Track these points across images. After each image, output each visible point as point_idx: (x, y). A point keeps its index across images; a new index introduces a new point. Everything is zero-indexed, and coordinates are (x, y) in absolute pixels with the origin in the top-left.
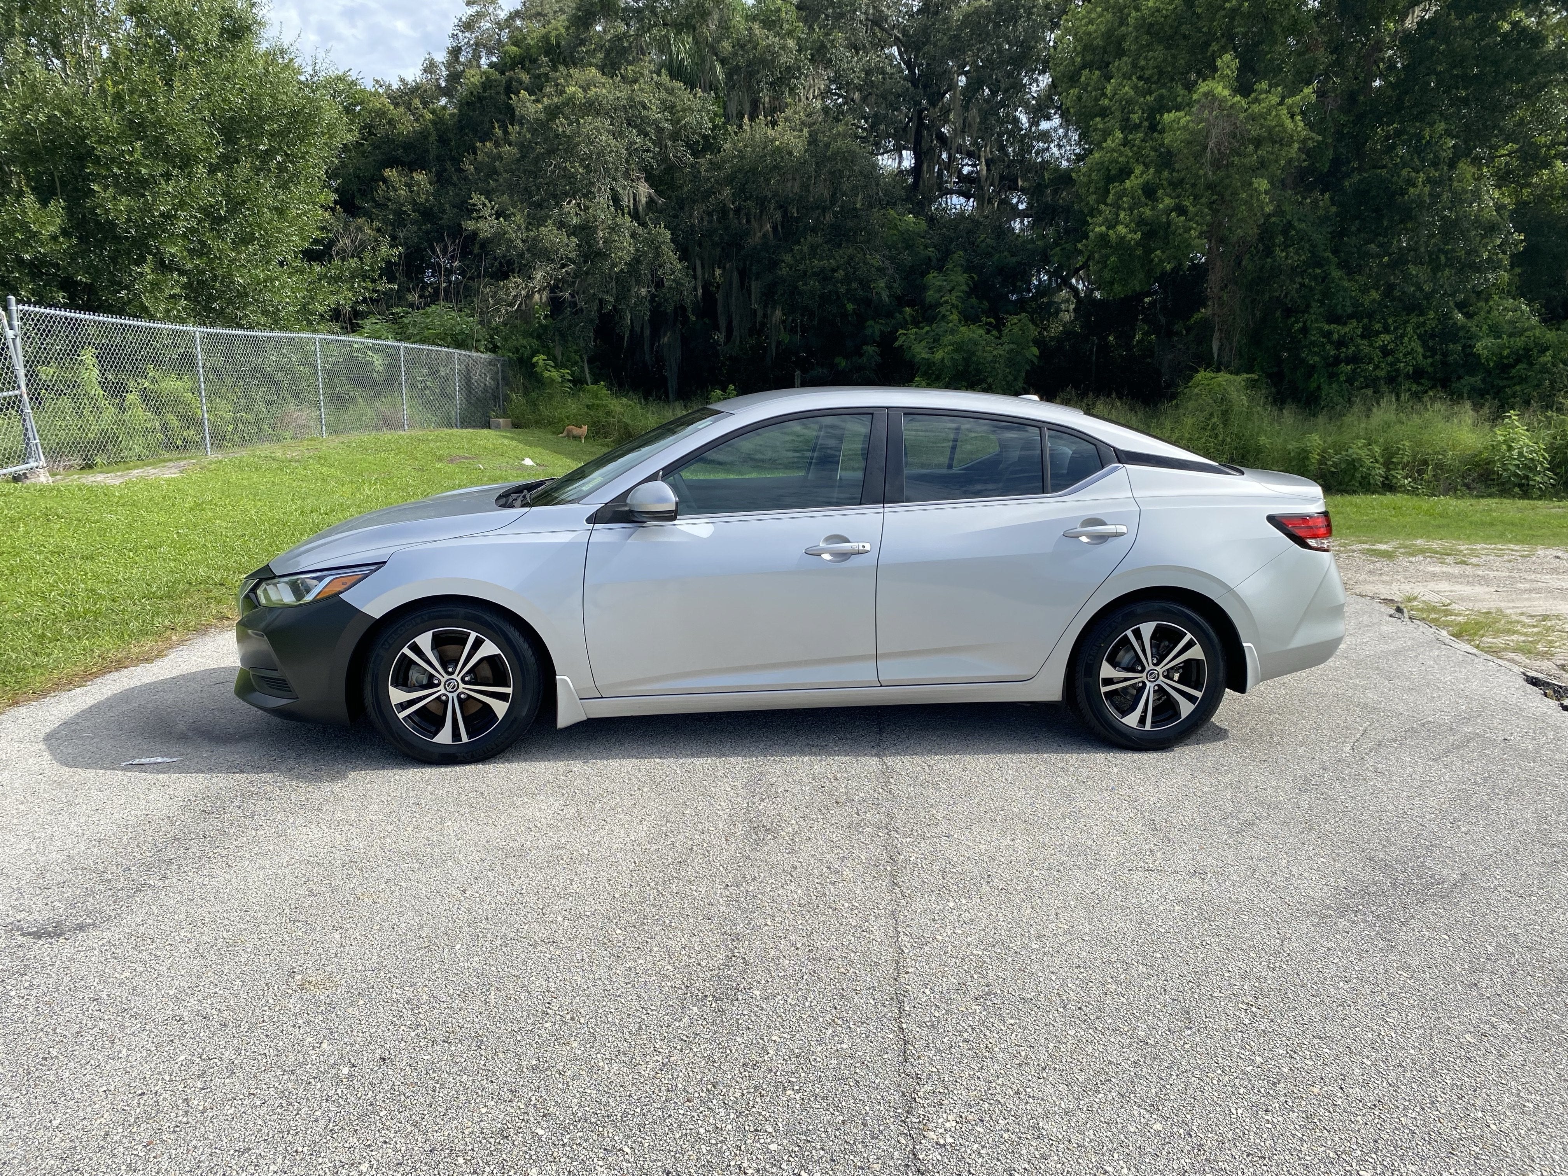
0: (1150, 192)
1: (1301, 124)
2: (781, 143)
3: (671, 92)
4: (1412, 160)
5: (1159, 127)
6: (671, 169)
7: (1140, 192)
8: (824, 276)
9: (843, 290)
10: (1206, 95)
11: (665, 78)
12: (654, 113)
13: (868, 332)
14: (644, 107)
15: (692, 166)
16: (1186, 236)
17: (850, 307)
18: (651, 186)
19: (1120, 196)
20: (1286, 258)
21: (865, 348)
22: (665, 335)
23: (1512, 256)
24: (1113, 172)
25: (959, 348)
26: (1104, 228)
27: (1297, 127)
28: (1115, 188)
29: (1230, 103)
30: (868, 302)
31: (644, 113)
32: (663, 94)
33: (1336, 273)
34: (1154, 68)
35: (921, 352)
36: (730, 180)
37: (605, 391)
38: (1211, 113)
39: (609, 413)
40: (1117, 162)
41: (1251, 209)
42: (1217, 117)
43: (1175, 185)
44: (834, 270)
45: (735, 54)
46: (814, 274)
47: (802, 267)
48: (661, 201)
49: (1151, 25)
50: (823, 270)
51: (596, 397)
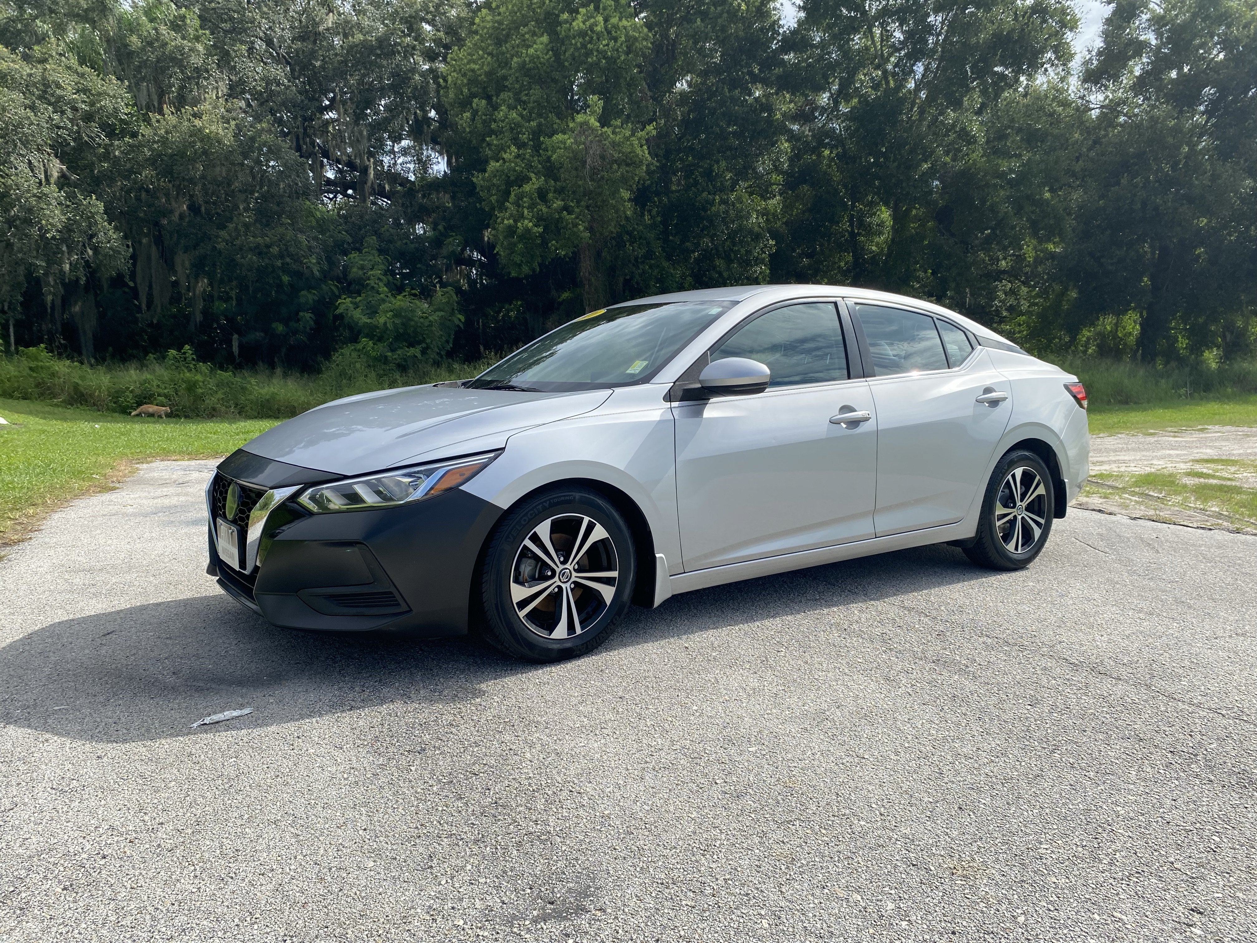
0: (542, 194)
1: (646, 152)
2: (211, 132)
3: (82, 75)
4: (707, 186)
5: (544, 146)
6: (82, 146)
7: (536, 195)
8: (259, 251)
9: (279, 263)
10: (582, 124)
11: (74, 61)
12: (69, 93)
13: (302, 300)
14: (59, 86)
15: (106, 147)
16: (575, 229)
17: (286, 279)
18: (62, 162)
19: (520, 197)
20: (633, 250)
21: (301, 314)
22: (76, 303)
23: (770, 255)
24: (512, 178)
25: (397, 314)
26: (511, 221)
27: (644, 153)
28: (514, 191)
29: (600, 132)
30: (298, 274)
31: (59, 92)
32: (75, 78)
33: (665, 264)
34: (534, 102)
35: (359, 316)
36: (152, 162)
37: (44, 354)
38: (586, 138)
39: (53, 375)
40: (515, 171)
41: (617, 212)
42: (591, 142)
43: (560, 191)
44: (268, 247)
45: (143, 49)
46: (251, 249)
47: (237, 242)
48: (74, 177)
49: (530, 69)
50: (258, 246)
51: (36, 359)
